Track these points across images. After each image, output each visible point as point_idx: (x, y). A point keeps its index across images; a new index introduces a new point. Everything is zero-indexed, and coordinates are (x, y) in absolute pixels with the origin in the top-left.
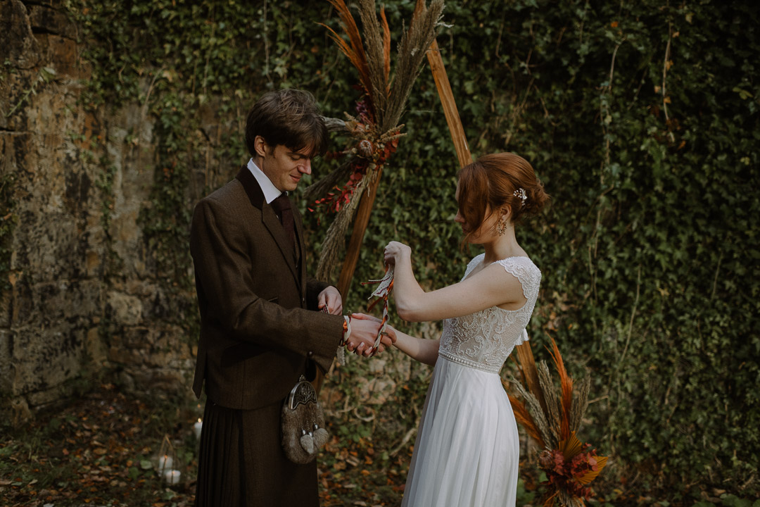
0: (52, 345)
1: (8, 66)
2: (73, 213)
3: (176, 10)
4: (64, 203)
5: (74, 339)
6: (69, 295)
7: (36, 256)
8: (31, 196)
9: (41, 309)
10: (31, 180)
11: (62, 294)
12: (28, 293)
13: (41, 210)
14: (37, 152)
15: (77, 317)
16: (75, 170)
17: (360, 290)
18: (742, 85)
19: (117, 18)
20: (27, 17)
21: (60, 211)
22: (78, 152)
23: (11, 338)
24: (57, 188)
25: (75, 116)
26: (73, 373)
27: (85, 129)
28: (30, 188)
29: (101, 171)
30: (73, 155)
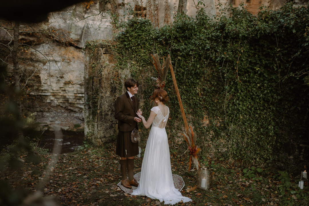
0: (107, 127)
1: (98, 63)
2: (112, 96)
3: (135, 47)
4: (110, 94)
5: (112, 126)
6: (111, 116)
7: (103, 106)
8: (103, 92)
9: (104, 119)
10: (103, 89)
11: (109, 115)
12: (102, 115)
13: (105, 95)
14: (104, 82)
15: (113, 121)
16: (113, 86)
17: (175, 115)
18: (257, 66)
19: (123, 49)
20: (102, 51)
21: (109, 96)
22: (113, 81)
23: (98, 125)
24: (108, 90)
26: (112, 135)
27: (115, 76)
28: (102, 91)
29: (119, 86)
30: (112, 82)
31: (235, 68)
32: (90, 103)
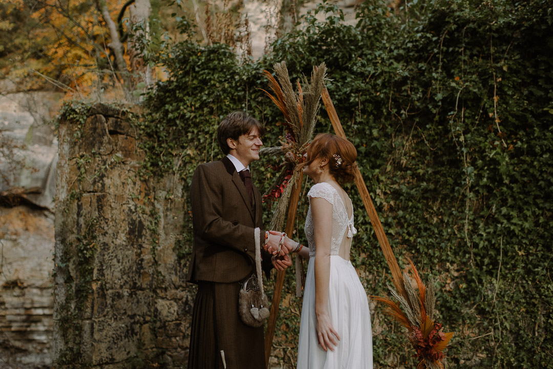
0: (118, 332)
1: (94, 154)
2: (132, 245)
3: (194, 112)
4: (127, 238)
5: (133, 330)
6: (130, 299)
7: (109, 272)
8: (106, 233)
9: (112, 307)
10: (107, 223)
11: (126, 298)
12: (104, 296)
13: (113, 242)
14: (110, 206)
15: (135, 315)
16: (134, 218)
18: (550, 106)
19: (160, 122)
20: (106, 125)
21: (124, 243)
22: (136, 207)
23: (92, 325)
24: (123, 228)
25: (135, 184)
26: (132, 354)
27: (141, 192)
28: (106, 228)
29: (150, 219)
30: (133, 208)
31: (491, 115)
32: (71, 266)
